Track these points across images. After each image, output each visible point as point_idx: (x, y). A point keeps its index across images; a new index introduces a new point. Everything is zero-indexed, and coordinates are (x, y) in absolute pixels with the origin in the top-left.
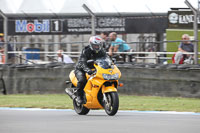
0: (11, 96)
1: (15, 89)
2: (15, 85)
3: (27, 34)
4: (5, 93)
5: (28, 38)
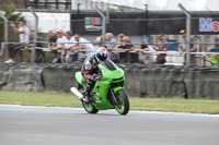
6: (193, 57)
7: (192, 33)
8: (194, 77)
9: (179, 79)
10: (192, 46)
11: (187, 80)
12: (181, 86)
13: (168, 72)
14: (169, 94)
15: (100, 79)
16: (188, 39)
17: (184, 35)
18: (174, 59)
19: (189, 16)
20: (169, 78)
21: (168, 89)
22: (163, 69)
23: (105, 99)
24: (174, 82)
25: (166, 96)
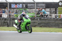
0: (10, 27)
1: (11, 25)
2: (11, 24)
3: (15, 8)
4: (8, 26)
5: (15, 9)
6: (10, 15)
7: (9, 8)
8: (10, 21)
9: (6, 21)
10: (9, 12)
11: (8, 22)
12: (6, 23)
13: (3, 19)
14: (3, 26)
15: (23, 22)
16: (8, 10)
17: (7, 9)
18: (4, 16)
19: (8, 3)
20: (3, 21)
21: (3, 24)
22: (1, 19)
23: (24, 28)
24: (5, 22)
25: (2, 26)
